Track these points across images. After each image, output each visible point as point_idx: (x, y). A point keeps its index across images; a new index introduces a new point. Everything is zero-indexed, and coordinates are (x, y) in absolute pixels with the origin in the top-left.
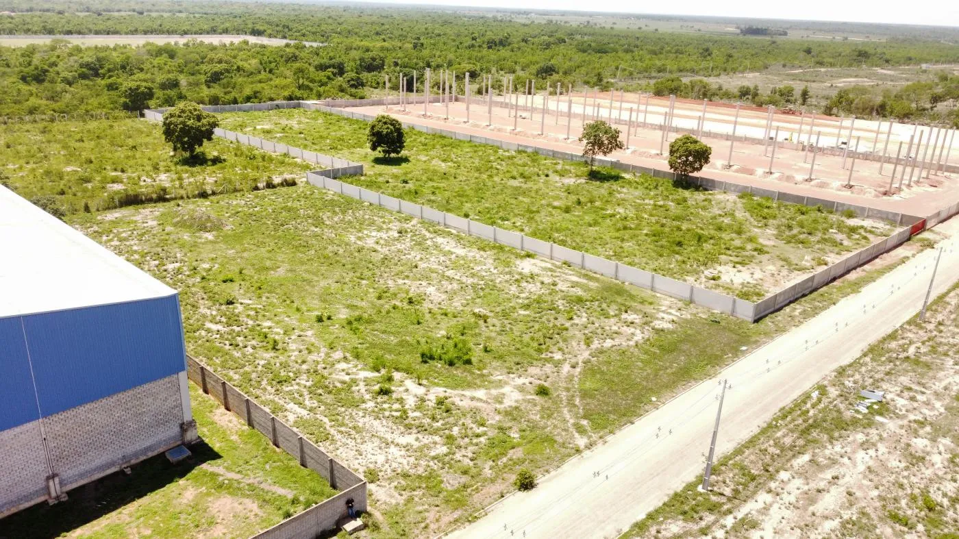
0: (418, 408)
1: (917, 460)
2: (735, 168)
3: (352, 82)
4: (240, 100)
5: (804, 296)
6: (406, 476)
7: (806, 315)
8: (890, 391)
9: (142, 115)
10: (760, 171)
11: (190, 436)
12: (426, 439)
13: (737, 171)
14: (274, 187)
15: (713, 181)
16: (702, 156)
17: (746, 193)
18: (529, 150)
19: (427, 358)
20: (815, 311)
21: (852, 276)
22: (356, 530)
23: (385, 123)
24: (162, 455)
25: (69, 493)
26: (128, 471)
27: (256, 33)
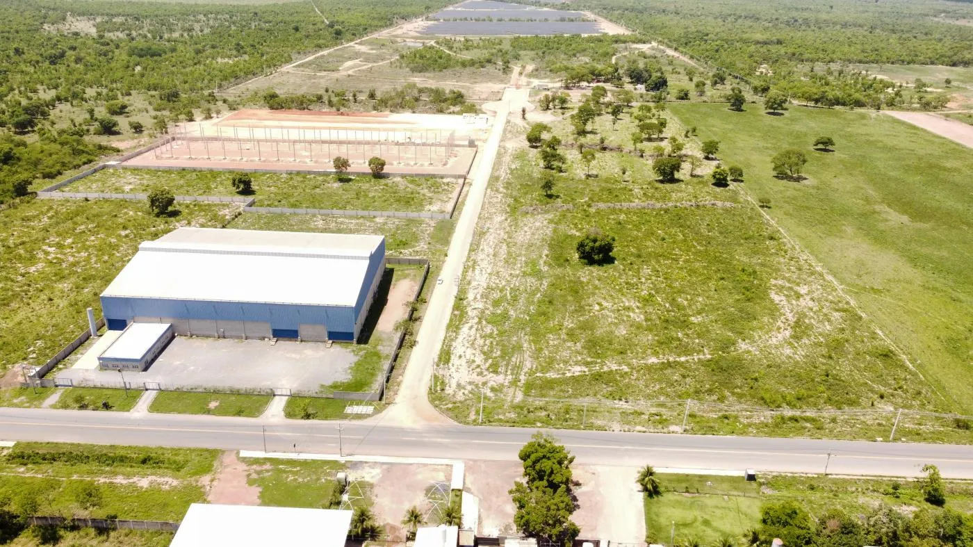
1: (499, 234)
5: (455, 209)
7: (460, 213)
8: (488, 225)
9: (36, 195)
15: (388, 174)
16: (383, 164)
17: (403, 176)
21: (460, 200)
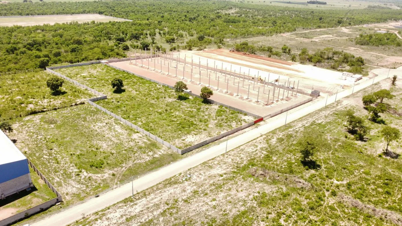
0: (84, 179)
2: (228, 93)
3: (124, 48)
4: (80, 60)
5: (203, 146)
6: (74, 194)
8: (195, 175)
9: (45, 69)
10: (235, 94)
11: (32, 185)
12: (82, 186)
13: (228, 94)
14: (77, 105)
15: (213, 101)
18: (166, 86)
19: (92, 166)
20: (201, 151)
21: (223, 139)
22: (59, 205)
23: (116, 80)
24: (25, 190)
25: (6, 197)
26: (18, 193)
27: (101, 13)
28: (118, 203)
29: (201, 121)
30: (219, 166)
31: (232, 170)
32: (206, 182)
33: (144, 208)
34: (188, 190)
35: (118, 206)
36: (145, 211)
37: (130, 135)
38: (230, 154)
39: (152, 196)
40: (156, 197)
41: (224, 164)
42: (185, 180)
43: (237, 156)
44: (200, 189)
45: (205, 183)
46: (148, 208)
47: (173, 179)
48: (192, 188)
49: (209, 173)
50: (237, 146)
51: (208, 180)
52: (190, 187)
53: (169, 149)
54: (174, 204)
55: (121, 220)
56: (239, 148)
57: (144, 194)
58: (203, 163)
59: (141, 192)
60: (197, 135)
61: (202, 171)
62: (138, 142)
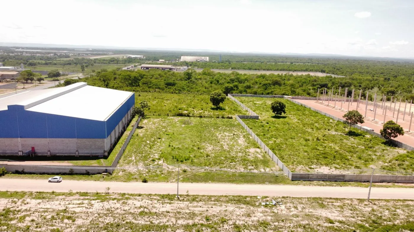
0: (154, 165)
4: (265, 93)
6: (130, 173)
9: (227, 95)
11: (107, 155)
12: (145, 170)
14: (224, 118)
15: (401, 144)
19: (174, 158)
27: (323, 71)
28: (156, 194)
29: (360, 158)
30: (339, 209)
31: (360, 222)
32: (295, 219)
33: (174, 211)
34: (255, 216)
35: (152, 197)
36: (171, 215)
37: (247, 147)
38: (377, 203)
39: (200, 204)
40: (203, 206)
41: (351, 210)
42: (264, 205)
43: (387, 209)
44: (276, 224)
45: (291, 220)
46: (179, 213)
47: (248, 199)
48: (264, 217)
49: (311, 210)
50: (401, 199)
51: (300, 218)
52: (261, 215)
53: (279, 171)
54: (216, 223)
55: (136, 210)
56: (403, 202)
57: (194, 199)
58: (315, 198)
59: (193, 196)
60: (337, 170)
61: (302, 205)
62: (249, 155)
